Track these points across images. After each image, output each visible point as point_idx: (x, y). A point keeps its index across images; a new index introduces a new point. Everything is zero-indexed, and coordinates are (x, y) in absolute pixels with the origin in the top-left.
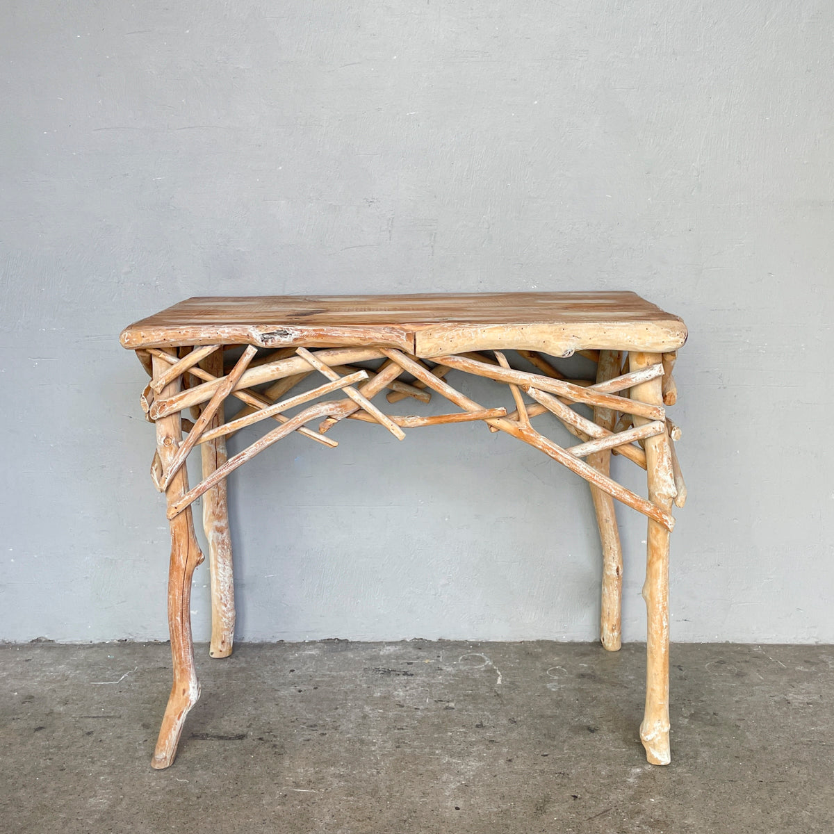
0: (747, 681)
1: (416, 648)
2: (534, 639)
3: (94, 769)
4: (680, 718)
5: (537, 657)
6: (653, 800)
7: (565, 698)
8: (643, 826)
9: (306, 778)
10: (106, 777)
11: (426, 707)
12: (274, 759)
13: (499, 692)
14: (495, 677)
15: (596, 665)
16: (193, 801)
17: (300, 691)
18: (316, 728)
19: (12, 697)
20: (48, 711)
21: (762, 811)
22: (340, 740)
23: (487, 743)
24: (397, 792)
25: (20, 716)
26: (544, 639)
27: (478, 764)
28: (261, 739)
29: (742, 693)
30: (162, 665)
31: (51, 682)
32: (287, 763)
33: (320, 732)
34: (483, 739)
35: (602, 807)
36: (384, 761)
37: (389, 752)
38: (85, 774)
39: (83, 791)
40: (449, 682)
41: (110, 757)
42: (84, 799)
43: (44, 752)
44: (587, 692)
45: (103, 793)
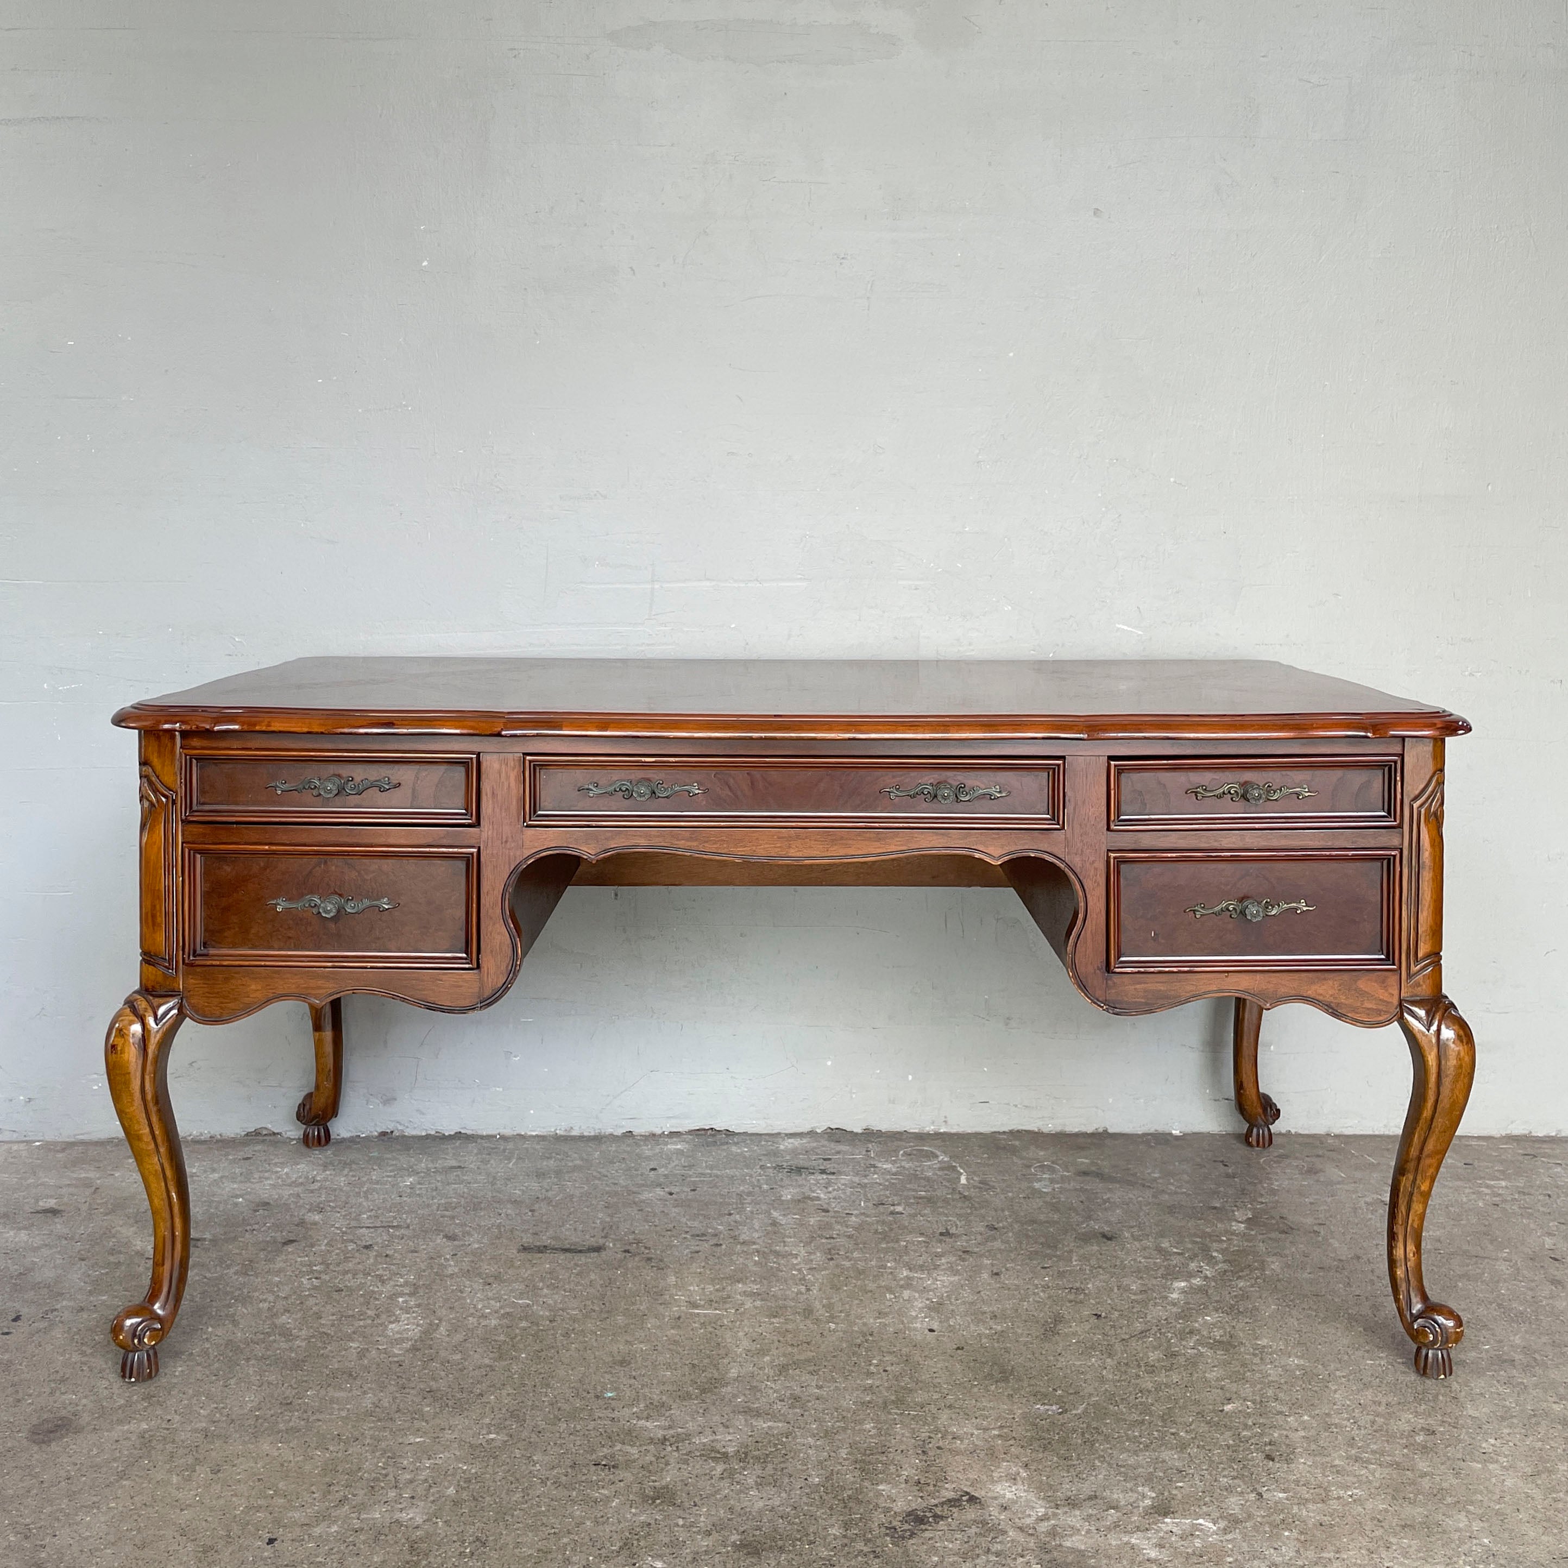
0: (1322, 1179)
1: (832, 1141)
2: (1006, 1129)
3: (387, 1289)
4: (1234, 1224)
5: (1014, 1151)
6: (1209, 1318)
7: (1063, 1200)
8: (1200, 1348)
9: (703, 1297)
10: (407, 1298)
11: (863, 1211)
12: (652, 1274)
13: (966, 1194)
14: (956, 1176)
15: (1102, 1160)
16: (544, 1326)
17: (671, 1194)
18: (705, 1238)
19: (236, 1204)
20: (296, 1220)
21: (1364, 1330)
22: (743, 1251)
23: (961, 1254)
24: (841, 1312)
25: (256, 1227)
26: (1020, 1128)
27: (952, 1279)
28: (627, 1251)
29: (1317, 1194)
30: (454, 1163)
31: (290, 1185)
32: (672, 1279)
33: (711, 1242)
34: (953, 1249)
35: (1138, 1326)
36: (813, 1276)
37: (819, 1265)
38: (374, 1296)
39: (378, 1316)
40: (890, 1182)
41: (407, 1274)
42: (381, 1325)
43: (304, 1269)
44: (1093, 1193)
45: (408, 1318)
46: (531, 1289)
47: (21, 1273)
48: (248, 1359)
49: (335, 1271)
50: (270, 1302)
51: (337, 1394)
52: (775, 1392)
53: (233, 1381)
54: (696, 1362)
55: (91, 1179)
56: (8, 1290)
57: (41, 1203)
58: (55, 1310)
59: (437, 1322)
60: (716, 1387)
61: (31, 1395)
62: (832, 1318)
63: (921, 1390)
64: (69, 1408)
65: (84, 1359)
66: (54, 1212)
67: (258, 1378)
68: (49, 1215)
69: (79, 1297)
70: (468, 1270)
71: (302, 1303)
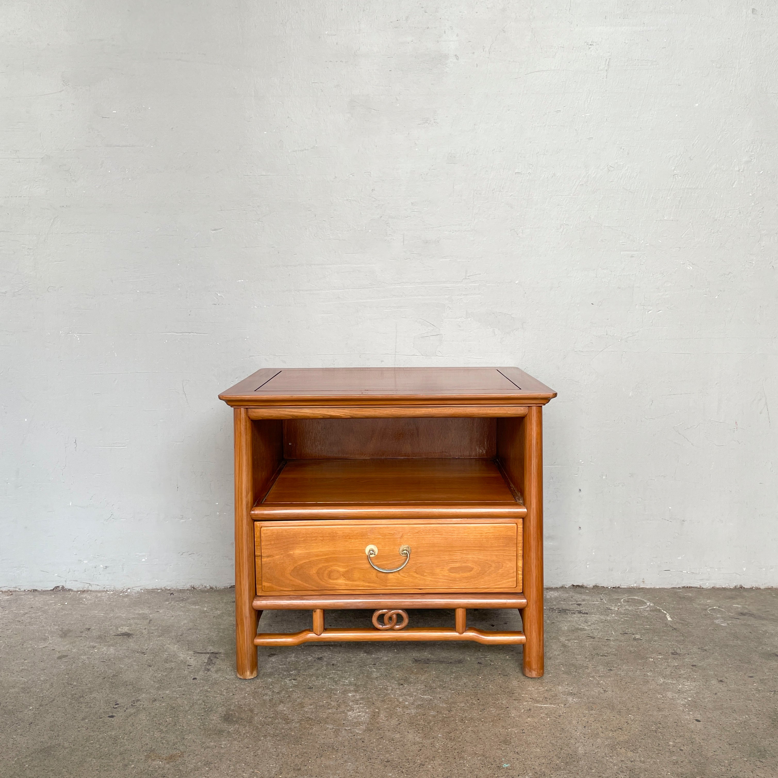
1: (578, 593)
3: (339, 687)
5: (690, 600)
7: (737, 631)
9: (540, 695)
10: (354, 694)
11: (616, 638)
12: (501, 679)
13: (675, 627)
14: (663, 615)
15: (749, 605)
16: (446, 714)
17: (493, 626)
23: (691, 667)
24: (633, 707)
26: (689, 585)
27: (694, 684)
28: (480, 663)
32: (515, 683)
34: (685, 664)
36: (603, 681)
37: (604, 674)
38: (333, 692)
39: (339, 706)
40: (624, 619)
41: (349, 677)
42: (343, 712)
43: (285, 673)
44: (754, 627)
45: (358, 708)
46: (430, 689)
47: (114, 675)
48: (265, 736)
49: (304, 675)
50: (269, 696)
51: (328, 763)
52: (614, 765)
53: (259, 752)
54: (553, 742)
55: (146, 614)
56: (108, 686)
57: (119, 629)
58: (138, 700)
59: (377, 710)
60: (574, 761)
61: (133, 761)
62: (629, 711)
63: (711, 764)
64: (159, 771)
65: (163, 735)
66: (128, 635)
67: (275, 750)
68: (126, 636)
69: (152, 691)
70: (386, 675)
71: (289, 696)
